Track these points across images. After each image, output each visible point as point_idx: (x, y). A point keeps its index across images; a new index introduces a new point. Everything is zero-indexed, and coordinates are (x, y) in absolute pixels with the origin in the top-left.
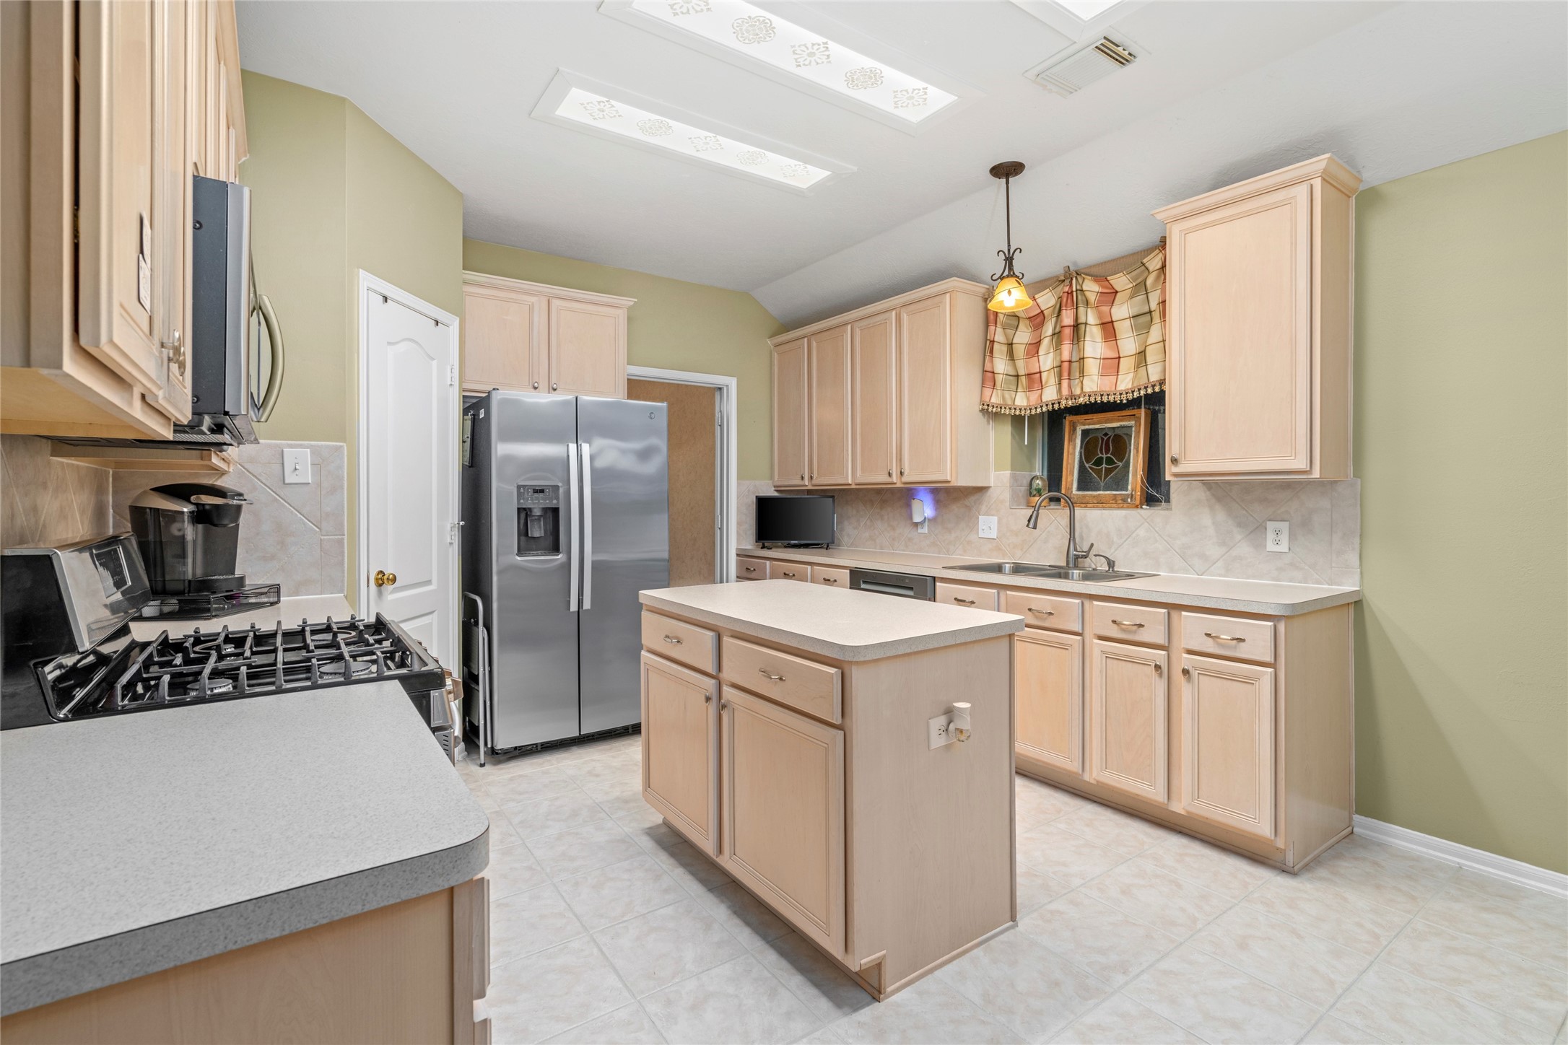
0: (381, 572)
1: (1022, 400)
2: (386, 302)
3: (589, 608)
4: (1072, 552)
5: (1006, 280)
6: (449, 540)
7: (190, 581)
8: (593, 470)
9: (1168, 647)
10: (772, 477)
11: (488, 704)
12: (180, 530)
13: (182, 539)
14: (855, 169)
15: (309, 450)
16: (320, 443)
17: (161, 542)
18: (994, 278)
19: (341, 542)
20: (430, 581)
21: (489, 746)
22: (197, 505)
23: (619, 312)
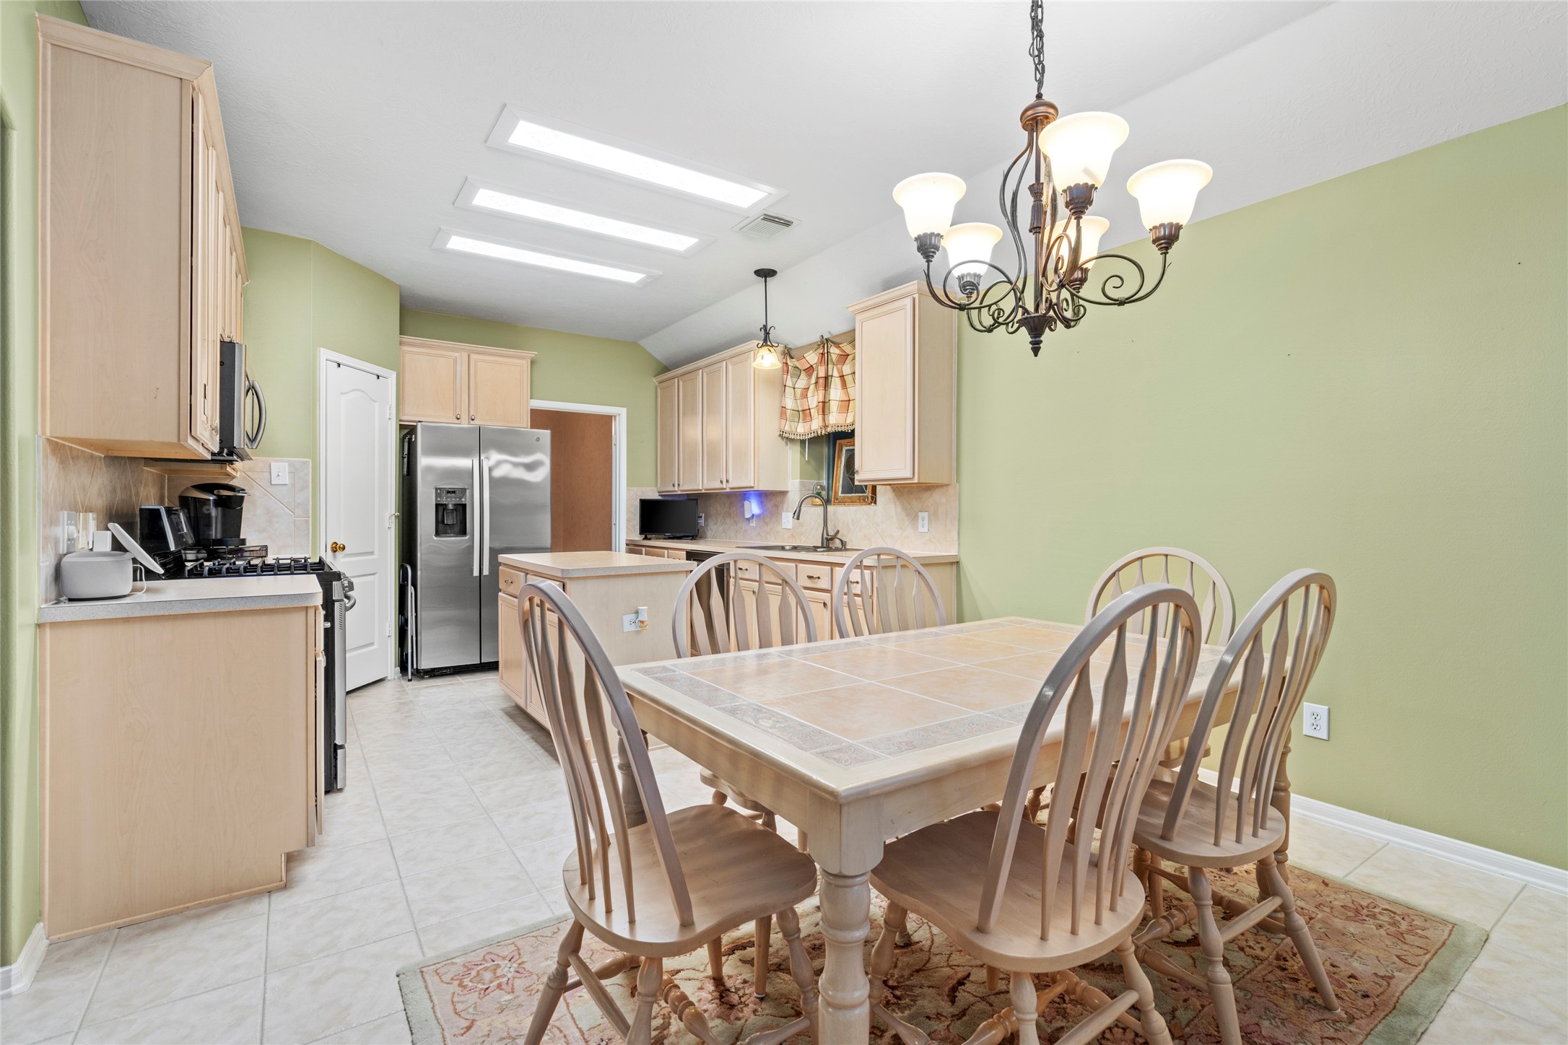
0: (335, 543)
1: (802, 429)
2: (339, 366)
3: (488, 574)
4: (825, 536)
5: (763, 348)
6: (388, 526)
7: (214, 540)
8: (491, 477)
9: (831, 590)
10: (656, 485)
11: (414, 639)
12: (208, 510)
13: (209, 515)
14: (661, 273)
15: (287, 464)
16: (294, 459)
17: (197, 517)
18: (759, 346)
19: (307, 522)
20: (373, 552)
21: (415, 667)
22: (218, 496)
23: (524, 362)
